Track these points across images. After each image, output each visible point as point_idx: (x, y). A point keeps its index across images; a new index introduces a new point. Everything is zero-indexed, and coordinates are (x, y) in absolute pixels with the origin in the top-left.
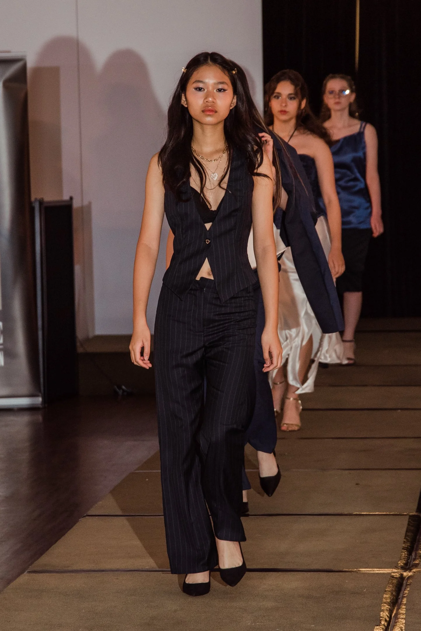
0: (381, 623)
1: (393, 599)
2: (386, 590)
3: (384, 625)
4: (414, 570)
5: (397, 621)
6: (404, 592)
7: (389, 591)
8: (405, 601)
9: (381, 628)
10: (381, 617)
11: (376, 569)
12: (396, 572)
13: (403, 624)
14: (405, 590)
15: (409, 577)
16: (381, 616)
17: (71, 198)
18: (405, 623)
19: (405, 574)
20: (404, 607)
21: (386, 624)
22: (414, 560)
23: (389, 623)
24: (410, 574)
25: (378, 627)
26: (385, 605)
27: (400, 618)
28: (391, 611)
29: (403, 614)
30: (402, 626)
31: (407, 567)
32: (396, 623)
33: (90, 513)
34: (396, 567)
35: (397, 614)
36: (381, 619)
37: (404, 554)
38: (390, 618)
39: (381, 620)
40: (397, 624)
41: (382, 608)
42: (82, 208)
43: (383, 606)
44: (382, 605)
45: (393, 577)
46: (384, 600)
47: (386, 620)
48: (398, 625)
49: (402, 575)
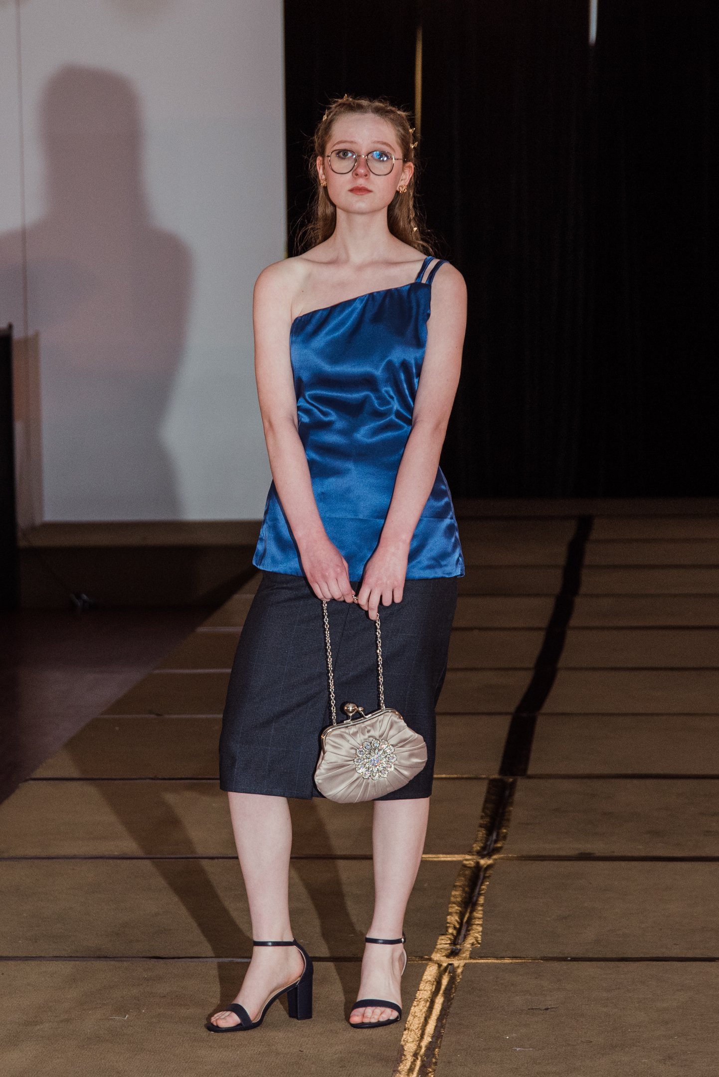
0: (447, 931)
1: (465, 898)
2: (456, 884)
3: (452, 934)
4: (495, 857)
5: (470, 928)
6: (480, 888)
7: (460, 886)
8: (481, 900)
9: (448, 938)
10: (448, 923)
11: (441, 856)
12: (469, 860)
13: (479, 932)
14: (482, 885)
15: (489, 867)
16: (448, 921)
17: (10, 327)
18: (482, 932)
19: (483, 862)
20: (480, 908)
21: (455, 932)
22: (496, 841)
23: (459, 931)
24: (490, 862)
25: (443, 937)
26: (454, 905)
27: (476, 924)
28: (462, 915)
29: (479, 918)
30: (478, 935)
31: (486, 852)
32: (469, 931)
33: (34, 776)
34: (470, 852)
35: (470, 919)
36: (448, 925)
37: (482, 833)
38: (461, 924)
39: (447, 928)
40: (471, 932)
41: (450, 911)
42: (26, 341)
43: (451, 907)
44: (450, 905)
45: (465, 866)
46: (453, 899)
47: (455, 928)
48: (472, 934)
49: (478, 863)
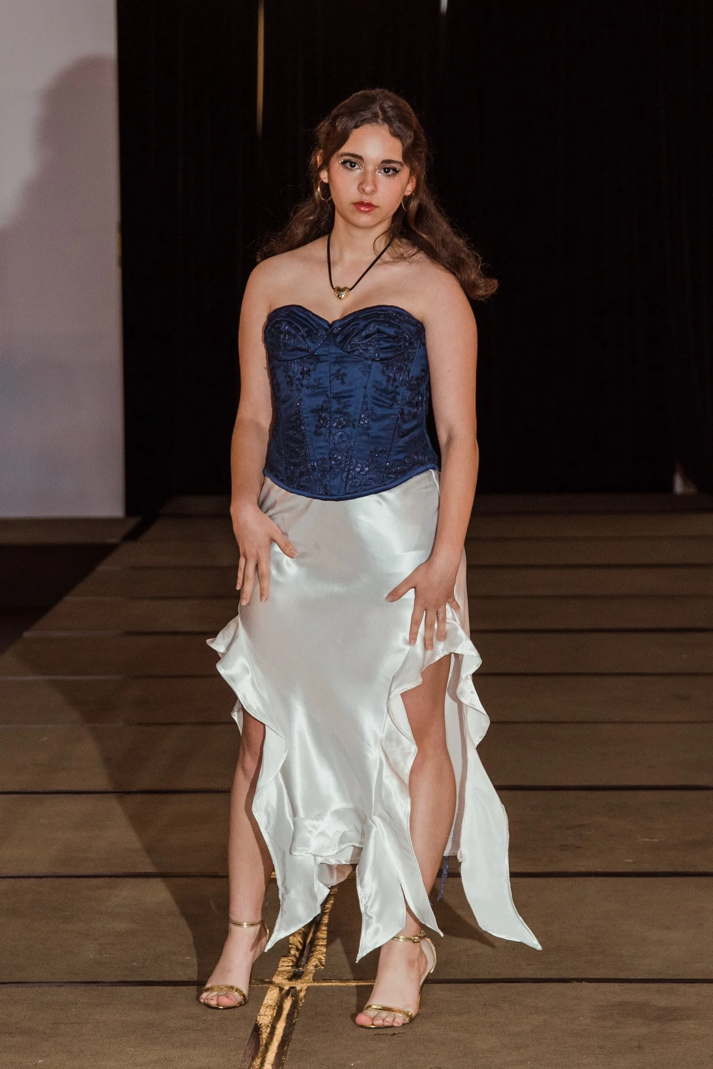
0: (289, 952)
3: (295, 956)
5: (314, 949)
8: (326, 920)
9: (290, 959)
10: (290, 944)
13: (323, 954)
16: (291, 942)
18: (326, 953)
20: (324, 928)
21: (297, 954)
23: (302, 952)
25: (285, 959)
27: (319, 945)
28: (305, 935)
29: (323, 939)
30: (321, 956)
32: (312, 952)
35: (314, 939)
36: (290, 946)
38: (304, 945)
39: (290, 949)
40: (314, 953)
47: (297, 949)
48: (315, 956)
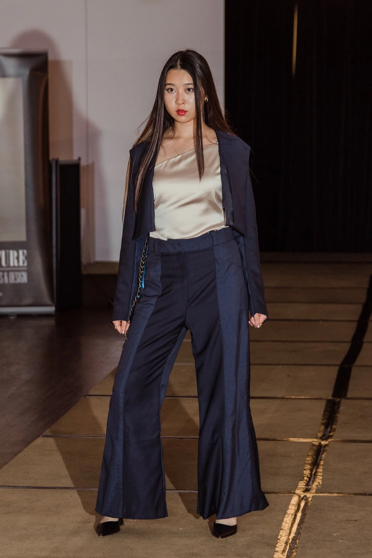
0: (304, 478)
1: (313, 461)
2: (309, 454)
3: (306, 480)
4: (329, 440)
5: (316, 477)
6: (321, 456)
7: (311, 455)
8: (322, 463)
9: (304, 482)
11: (301, 439)
12: (316, 441)
13: (320, 479)
14: (322, 454)
15: (326, 445)
16: (305, 473)
17: (79, 159)
18: (322, 479)
19: (323, 443)
20: (321, 467)
21: (308, 479)
22: (330, 432)
23: (310, 479)
24: (327, 443)
25: (301, 482)
26: (307, 465)
27: (319, 475)
28: (311, 470)
29: (321, 472)
30: (320, 481)
31: (324, 437)
33: (89, 393)
34: (316, 438)
35: (316, 472)
36: (304, 475)
37: (322, 428)
38: (311, 475)
39: (304, 477)
40: (316, 479)
41: (305, 468)
42: (88, 166)
43: (306, 466)
44: (306, 465)
45: (313, 445)
46: (307, 462)
47: (308, 477)
48: (317, 481)
49: (320, 443)
